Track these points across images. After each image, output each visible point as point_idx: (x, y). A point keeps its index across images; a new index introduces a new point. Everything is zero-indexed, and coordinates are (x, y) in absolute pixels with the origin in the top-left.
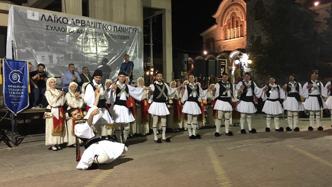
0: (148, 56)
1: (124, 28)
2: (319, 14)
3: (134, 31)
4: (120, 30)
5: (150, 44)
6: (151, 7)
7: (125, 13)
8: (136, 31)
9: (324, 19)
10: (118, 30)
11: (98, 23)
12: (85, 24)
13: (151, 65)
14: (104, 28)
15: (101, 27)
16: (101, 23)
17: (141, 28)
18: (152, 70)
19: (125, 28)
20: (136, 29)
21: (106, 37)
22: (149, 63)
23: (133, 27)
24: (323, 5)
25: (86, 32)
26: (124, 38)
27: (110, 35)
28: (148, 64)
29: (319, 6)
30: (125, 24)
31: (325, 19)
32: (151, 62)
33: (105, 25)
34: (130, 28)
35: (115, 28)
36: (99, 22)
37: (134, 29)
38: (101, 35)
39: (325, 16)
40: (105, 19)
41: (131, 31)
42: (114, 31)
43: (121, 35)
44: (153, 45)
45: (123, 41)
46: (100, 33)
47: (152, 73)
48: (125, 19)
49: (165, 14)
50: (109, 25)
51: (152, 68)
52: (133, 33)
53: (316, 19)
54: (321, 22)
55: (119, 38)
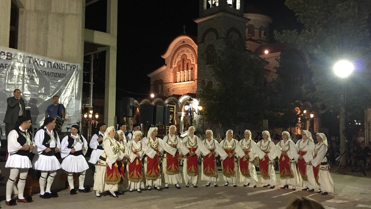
0: (87, 96)
1: (60, 64)
2: (268, 63)
3: (72, 68)
4: (55, 67)
5: (90, 83)
6: (93, 42)
7: (63, 48)
8: (74, 68)
9: (273, 68)
10: (52, 66)
11: (28, 57)
12: (11, 57)
13: (89, 107)
14: (36, 63)
15: (32, 61)
16: (32, 57)
17: (81, 65)
18: (91, 112)
19: (62, 64)
20: (74, 67)
21: (37, 73)
22: (88, 105)
23: (71, 64)
24: (272, 54)
25: (11, 67)
26: (60, 76)
27: (42, 72)
28: (86, 105)
29: (269, 54)
30: (61, 60)
31: (275, 68)
32: (90, 103)
33: (36, 60)
34: (68, 65)
35: (49, 64)
36: (30, 55)
37: (73, 66)
38: (30, 71)
39: (275, 65)
40: (37, 53)
41: (69, 68)
42: (48, 67)
43: (55, 72)
44: (93, 83)
45: (57, 79)
46: (29, 69)
47: (90, 116)
48: (63, 54)
49: (110, 50)
50: (42, 60)
51: (90, 110)
52: (70, 70)
53: (266, 67)
54: (270, 71)
55: (53, 75)
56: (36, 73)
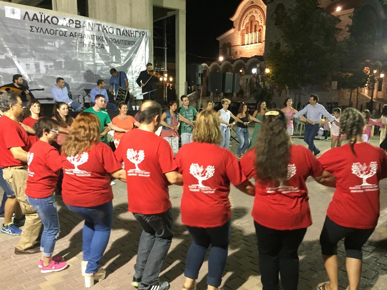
0: (161, 60)
1: (129, 30)
4: (124, 34)
5: (164, 48)
6: (162, 7)
7: (131, 13)
8: (143, 35)
10: (121, 34)
11: (97, 24)
12: (80, 25)
13: (164, 70)
15: (101, 29)
16: (100, 25)
17: (150, 32)
18: (166, 75)
23: (140, 30)
24: (345, 11)
25: (81, 36)
26: (130, 43)
27: (112, 39)
29: (341, 12)
30: (131, 27)
31: (348, 26)
32: (165, 67)
33: (105, 27)
34: (137, 31)
35: (118, 31)
37: (142, 32)
38: (100, 39)
39: (347, 23)
41: (138, 35)
42: (117, 35)
43: (125, 39)
44: (167, 48)
45: (127, 46)
48: (131, 20)
50: (111, 27)
52: (140, 37)
53: (337, 26)
54: (341, 30)
55: (123, 43)
56: (106, 41)
